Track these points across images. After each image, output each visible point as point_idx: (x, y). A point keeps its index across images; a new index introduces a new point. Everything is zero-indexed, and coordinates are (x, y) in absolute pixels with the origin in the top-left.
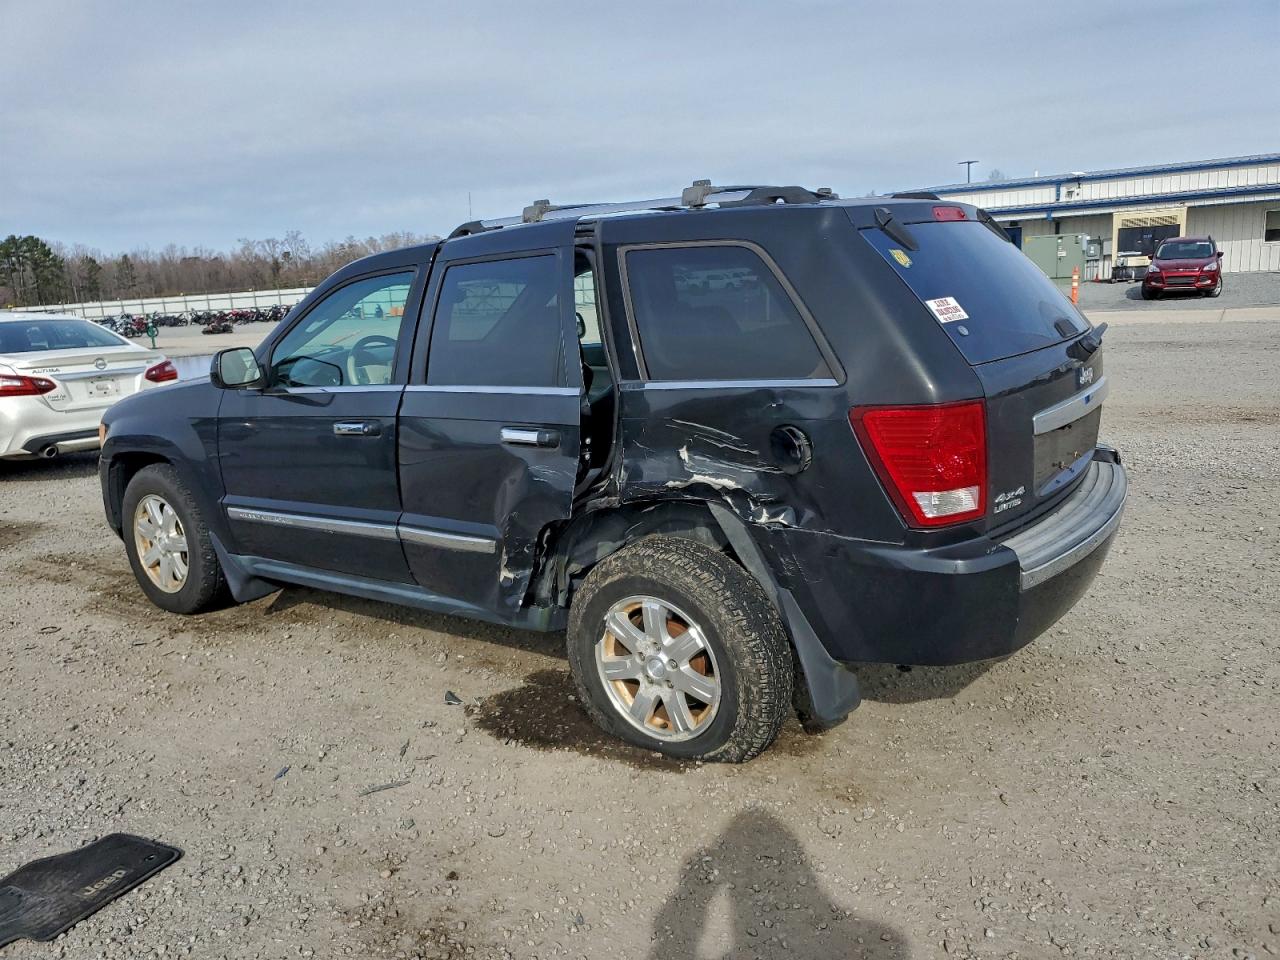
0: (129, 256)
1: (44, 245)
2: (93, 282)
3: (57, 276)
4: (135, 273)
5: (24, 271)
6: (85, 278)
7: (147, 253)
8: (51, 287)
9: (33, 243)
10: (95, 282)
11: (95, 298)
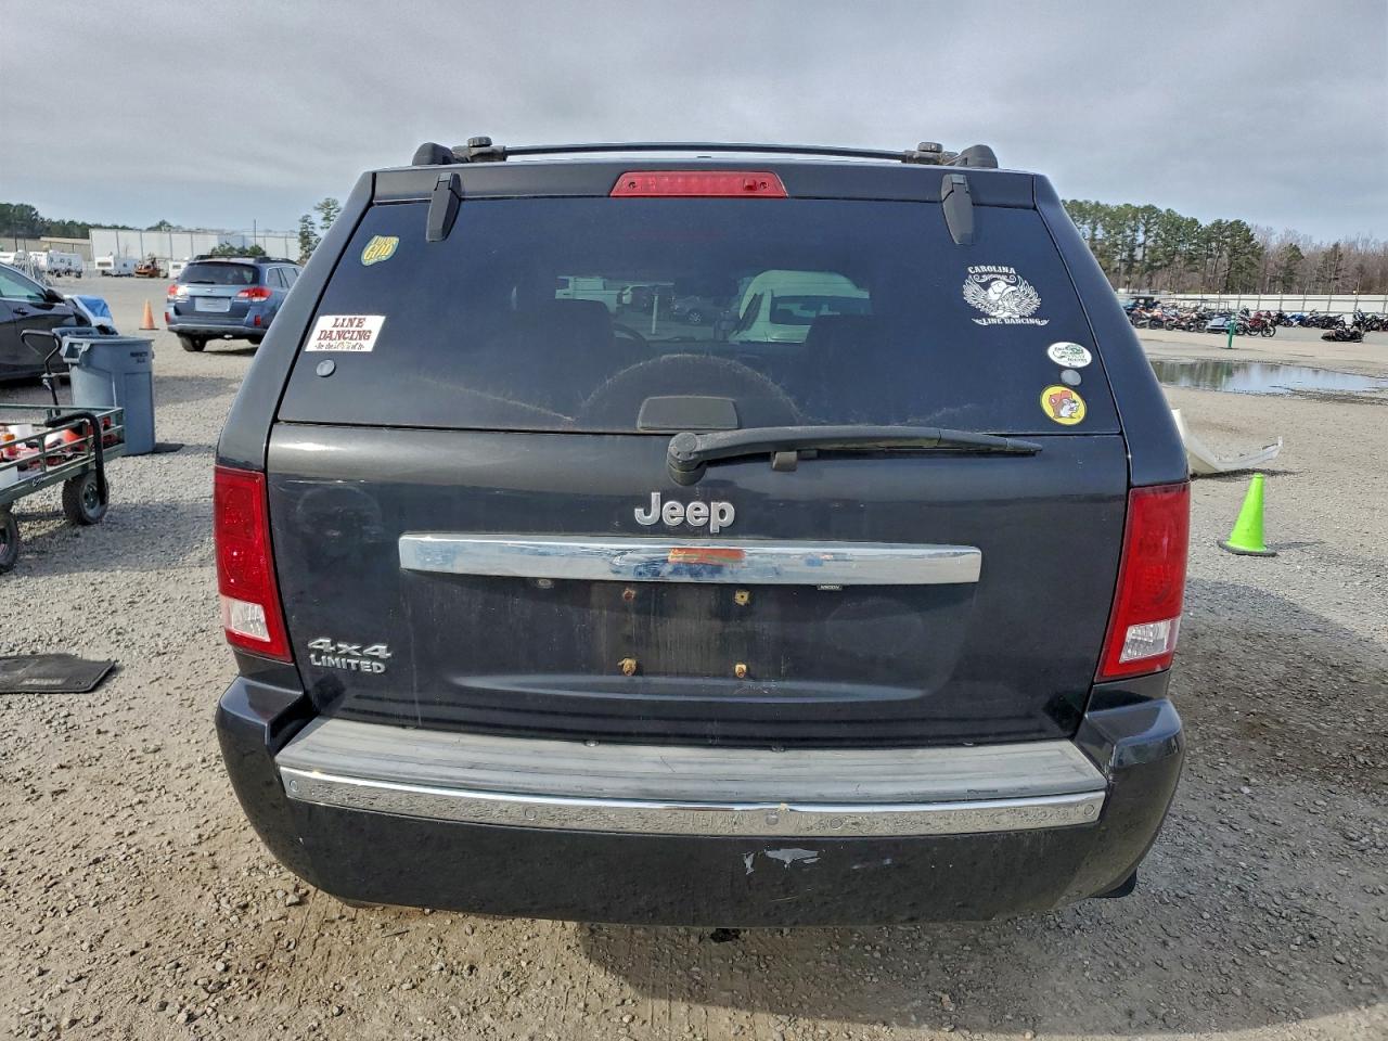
0: (1342, 244)
1: (1248, 230)
2: (1291, 272)
3: (1252, 264)
4: (1342, 265)
5: (1219, 257)
6: (1281, 268)
7: (1368, 241)
8: (1242, 276)
9: (1237, 227)
10: (1291, 273)
11: (1287, 290)
